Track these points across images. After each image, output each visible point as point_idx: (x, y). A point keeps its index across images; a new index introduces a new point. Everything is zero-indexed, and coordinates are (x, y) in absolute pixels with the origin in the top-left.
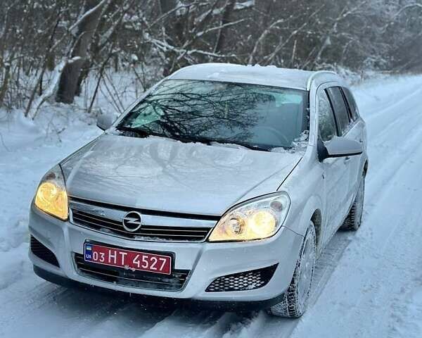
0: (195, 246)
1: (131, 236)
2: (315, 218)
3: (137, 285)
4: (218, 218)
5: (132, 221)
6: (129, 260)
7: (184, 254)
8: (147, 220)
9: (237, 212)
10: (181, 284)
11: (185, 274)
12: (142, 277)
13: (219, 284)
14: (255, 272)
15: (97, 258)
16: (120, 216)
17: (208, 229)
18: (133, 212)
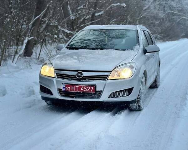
0: (103, 82)
1: (79, 80)
2: (145, 73)
3: (83, 98)
4: (111, 72)
5: (79, 75)
6: (79, 89)
7: (99, 85)
8: (85, 74)
9: (117, 69)
10: (99, 96)
11: (100, 92)
12: (84, 95)
13: (113, 95)
14: (126, 90)
15: (67, 89)
16: (75, 73)
17: (108, 76)
18: (79, 72)
